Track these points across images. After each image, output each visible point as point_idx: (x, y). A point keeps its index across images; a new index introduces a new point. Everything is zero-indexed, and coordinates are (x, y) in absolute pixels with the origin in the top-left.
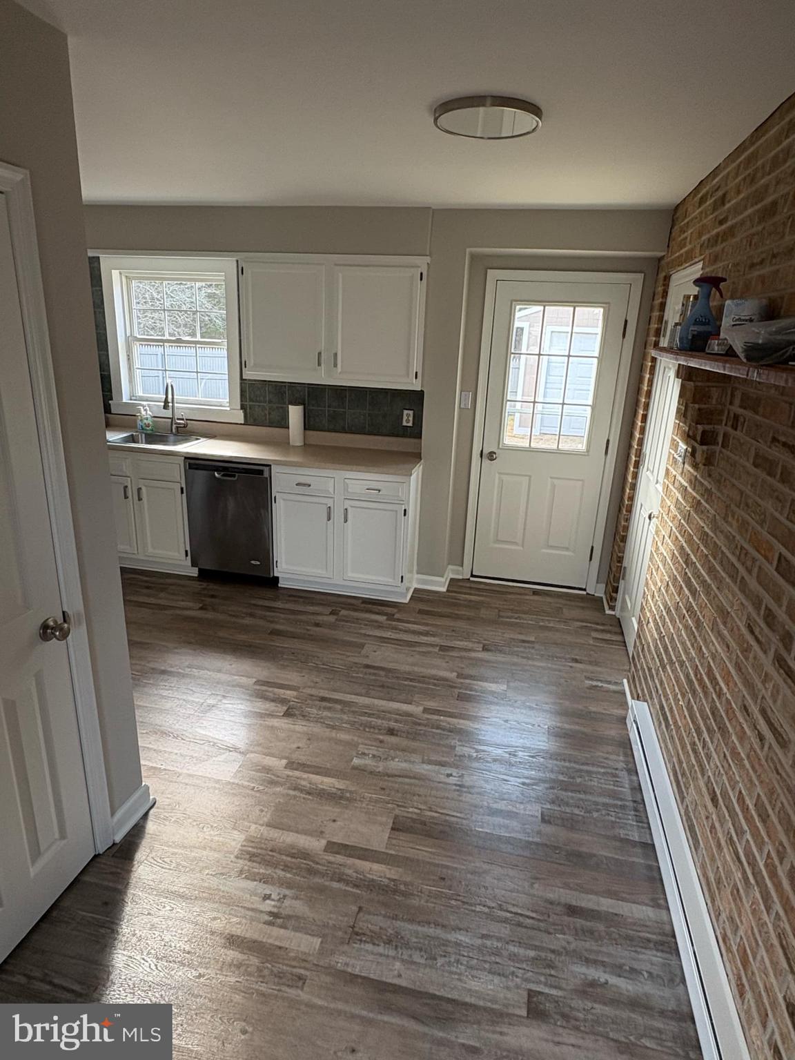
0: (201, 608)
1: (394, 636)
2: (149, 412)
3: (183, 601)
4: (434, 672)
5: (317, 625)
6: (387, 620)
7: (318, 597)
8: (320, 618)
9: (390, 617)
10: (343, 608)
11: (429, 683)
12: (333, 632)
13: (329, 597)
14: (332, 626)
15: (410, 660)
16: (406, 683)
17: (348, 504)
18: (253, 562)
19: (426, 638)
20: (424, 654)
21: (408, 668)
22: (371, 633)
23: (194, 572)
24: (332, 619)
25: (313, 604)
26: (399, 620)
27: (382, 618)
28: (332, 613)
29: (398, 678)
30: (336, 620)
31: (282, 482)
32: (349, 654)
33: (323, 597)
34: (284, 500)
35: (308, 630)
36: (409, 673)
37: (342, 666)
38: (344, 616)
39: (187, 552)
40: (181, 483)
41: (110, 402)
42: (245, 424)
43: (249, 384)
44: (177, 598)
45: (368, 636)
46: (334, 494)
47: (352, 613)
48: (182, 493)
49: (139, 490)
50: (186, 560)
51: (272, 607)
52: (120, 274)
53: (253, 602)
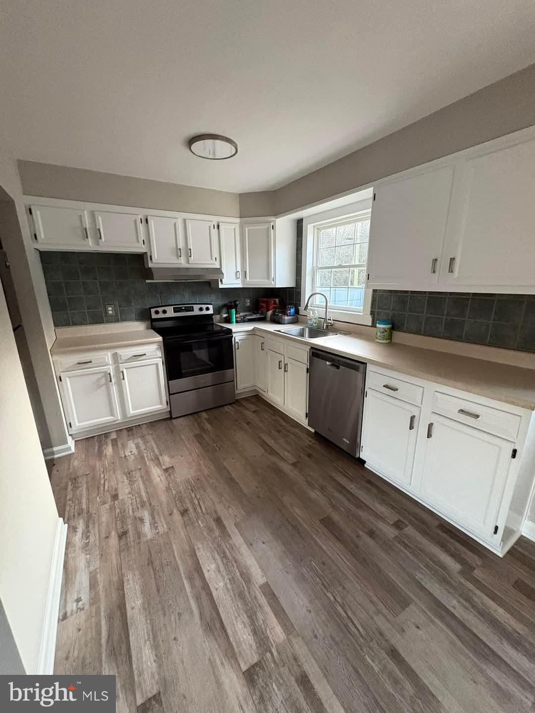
1: (459, 611)
3: (288, 452)
5: (372, 534)
6: (461, 572)
8: (380, 525)
9: (467, 570)
10: (410, 523)
12: (383, 555)
13: (404, 501)
14: (387, 546)
15: (469, 690)
17: (434, 419)
18: (344, 439)
22: (427, 585)
23: (312, 430)
24: (390, 532)
25: (383, 502)
26: (478, 584)
27: (454, 566)
28: (396, 525)
30: (396, 538)
31: (374, 379)
32: (381, 606)
34: (373, 396)
35: (358, 536)
37: (362, 626)
38: (407, 536)
39: (307, 414)
40: (307, 365)
41: (299, 308)
42: (371, 327)
43: (379, 295)
44: (288, 448)
45: (423, 588)
46: (422, 404)
47: (419, 537)
48: (307, 372)
49: (286, 365)
50: (306, 419)
51: (345, 488)
52: (314, 227)
53: (333, 475)
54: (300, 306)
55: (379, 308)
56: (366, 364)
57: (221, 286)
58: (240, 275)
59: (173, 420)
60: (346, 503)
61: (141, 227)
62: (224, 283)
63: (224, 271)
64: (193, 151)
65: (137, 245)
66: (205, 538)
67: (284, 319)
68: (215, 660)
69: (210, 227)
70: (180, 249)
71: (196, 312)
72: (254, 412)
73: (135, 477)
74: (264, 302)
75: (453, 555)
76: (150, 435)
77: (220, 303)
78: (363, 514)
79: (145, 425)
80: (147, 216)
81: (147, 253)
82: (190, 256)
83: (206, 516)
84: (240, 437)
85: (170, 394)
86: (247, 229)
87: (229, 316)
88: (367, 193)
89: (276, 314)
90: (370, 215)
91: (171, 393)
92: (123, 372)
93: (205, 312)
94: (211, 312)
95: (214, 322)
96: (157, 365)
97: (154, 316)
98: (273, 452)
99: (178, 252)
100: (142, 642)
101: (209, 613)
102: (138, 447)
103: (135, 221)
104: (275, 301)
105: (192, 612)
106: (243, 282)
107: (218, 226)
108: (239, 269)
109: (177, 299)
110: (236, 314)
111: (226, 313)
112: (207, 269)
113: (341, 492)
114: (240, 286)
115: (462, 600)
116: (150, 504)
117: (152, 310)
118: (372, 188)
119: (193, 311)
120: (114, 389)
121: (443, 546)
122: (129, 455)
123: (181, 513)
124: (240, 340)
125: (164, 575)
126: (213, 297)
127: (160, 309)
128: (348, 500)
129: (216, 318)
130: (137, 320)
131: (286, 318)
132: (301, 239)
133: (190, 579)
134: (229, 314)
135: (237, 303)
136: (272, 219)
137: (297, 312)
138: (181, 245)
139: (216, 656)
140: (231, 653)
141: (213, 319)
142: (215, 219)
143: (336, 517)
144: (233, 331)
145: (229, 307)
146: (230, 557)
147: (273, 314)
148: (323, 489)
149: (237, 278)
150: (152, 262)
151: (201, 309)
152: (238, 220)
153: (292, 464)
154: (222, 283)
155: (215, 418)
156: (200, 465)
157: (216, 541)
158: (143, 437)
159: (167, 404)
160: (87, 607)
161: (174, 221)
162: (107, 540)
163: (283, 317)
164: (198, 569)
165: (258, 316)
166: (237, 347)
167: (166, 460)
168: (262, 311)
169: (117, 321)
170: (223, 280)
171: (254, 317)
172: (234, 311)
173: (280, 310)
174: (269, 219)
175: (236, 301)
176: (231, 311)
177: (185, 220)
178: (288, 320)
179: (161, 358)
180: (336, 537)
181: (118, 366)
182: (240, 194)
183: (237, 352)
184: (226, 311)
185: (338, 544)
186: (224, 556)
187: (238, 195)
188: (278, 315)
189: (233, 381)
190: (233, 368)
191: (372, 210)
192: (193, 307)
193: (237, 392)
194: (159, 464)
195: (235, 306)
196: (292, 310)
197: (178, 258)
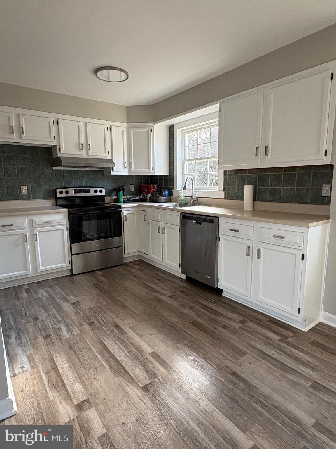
0: (171, 297)
2: (183, 194)
3: (166, 290)
4: (291, 407)
5: (224, 327)
6: (280, 340)
7: (240, 308)
8: (231, 322)
9: (284, 339)
10: (251, 320)
11: (277, 418)
12: (231, 336)
13: (247, 310)
14: (234, 331)
15: (276, 384)
16: (255, 405)
17: (261, 246)
18: (207, 276)
19: (304, 369)
20: (294, 384)
21: (267, 391)
22: (258, 346)
23: (184, 277)
24: (237, 326)
25: (234, 312)
26: (289, 344)
28: (241, 322)
29: (252, 397)
30: (241, 328)
31: (224, 226)
32: (228, 357)
33: (243, 309)
34: (224, 239)
35: (216, 328)
36: (265, 397)
37: (216, 365)
38: (249, 327)
39: (180, 264)
40: (179, 226)
41: (172, 190)
42: (224, 199)
43: (228, 176)
44: (166, 288)
45: (255, 348)
46: (253, 238)
47: (255, 326)
48: (179, 231)
49: (163, 229)
50: (179, 269)
51: (207, 307)
52: (182, 131)
53: (200, 300)
54: (173, 189)
55: (229, 185)
56: (218, 217)
57: (112, 173)
58: (127, 165)
59: (74, 276)
60: (208, 314)
61: (54, 127)
62: (114, 171)
63: (115, 161)
64: (98, 76)
65: (50, 140)
66: (108, 335)
67: (161, 198)
68: (122, 384)
69: (104, 129)
70: (82, 144)
71: (92, 193)
72: (139, 270)
73: (50, 308)
74: (145, 187)
75: (276, 333)
76: (56, 285)
77: (111, 187)
78: (219, 318)
79: (51, 280)
80: (58, 119)
81: (56, 146)
82: (90, 150)
83: (108, 325)
84: (128, 284)
85: (72, 255)
86: (132, 131)
87: (118, 198)
88: (214, 108)
89: (155, 195)
90: (218, 123)
91: (73, 253)
92: (36, 235)
93: (98, 194)
94: (103, 193)
95: (106, 202)
96: (63, 230)
97: (59, 195)
98: (154, 291)
99: (80, 147)
100: (73, 381)
101: (116, 367)
102: (47, 292)
103: (49, 122)
104: (154, 187)
105: (104, 367)
106: (129, 171)
107: (111, 129)
108: (126, 161)
109: (77, 183)
110: (123, 195)
111: (115, 196)
112: (102, 159)
113: (204, 309)
114: (127, 174)
115: (278, 351)
116: (65, 321)
117: (57, 190)
118: (218, 104)
119: (89, 192)
120: (29, 248)
121: (271, 330)
122: (41, 297)
123: (89, 325)
124: (127, 214)
125: (82, 353)
126: (105, 183)
127: (64, 190)
128: (209, 312)
129: (108, 200)
130: (44, 198)
131: (162, 198)
132: (172, 149)
133: (101, 353)
134: (117, 196)
135: (124, 187)
136: (151, 124)
137: (170, 194)
138: (83, 141)
139: (123, 382)
140: (132, 380)
141: (105, 199)
142: (108, 124)
143: (200, 320)
144: (122, 207)
145: (117, 190)
146: (128, 342)
147: (153, 195)
148: (191, 308)
149: (125, 167)
150: (60, 153)
151: (96, 191)
152: (125, 125)
153: (169, 296)
154: (113, 171)
155: (108, 274)
156: (99, 300)
157: (117, 336)
158: (51, 287)
159: (69, 263)
160: (29, 370)
161: (78, 123)
162: (36, 340)
163: (160, 197)
164: (106, 349)
165: (141, 197)
166: (125, 219)
167: (73, 299)
168: (143, 195)
169: (29, 198)
170: (114, 168)
171: (138, 198)
172: (121, 193)
173: (157, 193)
174: (148, 125)
175: (123, 186)
176: (119, 193)
177: (86, 123)
178: (164, 199)
179: (65, 225)
180: (201, 330)
181: (33, 230)
182: (127, 107)
183: (125, 222)
184: (116, 193)
185: (202, 333)
186: (123, 342)
187: (125, 107)
188: (155, 196)
189: (122, 246)
190: (122, 236)
191: (219, 119)
192: (89, 189)
193: (125, 256)
194: (67, 301)
195: (123, 190)
196: (167, 192)
197: (80, 151)
